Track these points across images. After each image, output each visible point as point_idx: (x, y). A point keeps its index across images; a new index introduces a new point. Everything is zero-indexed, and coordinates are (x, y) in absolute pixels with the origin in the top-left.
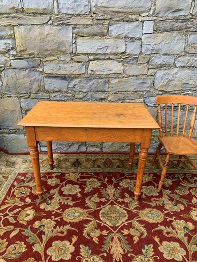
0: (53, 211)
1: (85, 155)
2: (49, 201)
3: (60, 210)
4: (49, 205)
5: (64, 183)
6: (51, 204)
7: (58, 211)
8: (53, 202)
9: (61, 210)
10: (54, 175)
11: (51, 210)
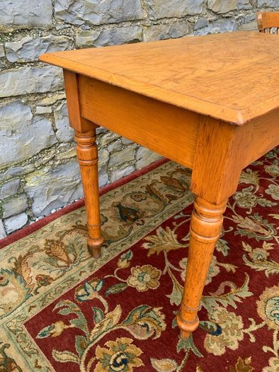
0: (246, 336)
1: (118, 189)
2: (209, 324)
3: (250, 323)
4: (219, 331)
5: (168, 264)
6: (223, 326)
7: (254, 327)
8: (217, 318)
9: (252, 319)
10: (123, 264)
11: (241, 338)
